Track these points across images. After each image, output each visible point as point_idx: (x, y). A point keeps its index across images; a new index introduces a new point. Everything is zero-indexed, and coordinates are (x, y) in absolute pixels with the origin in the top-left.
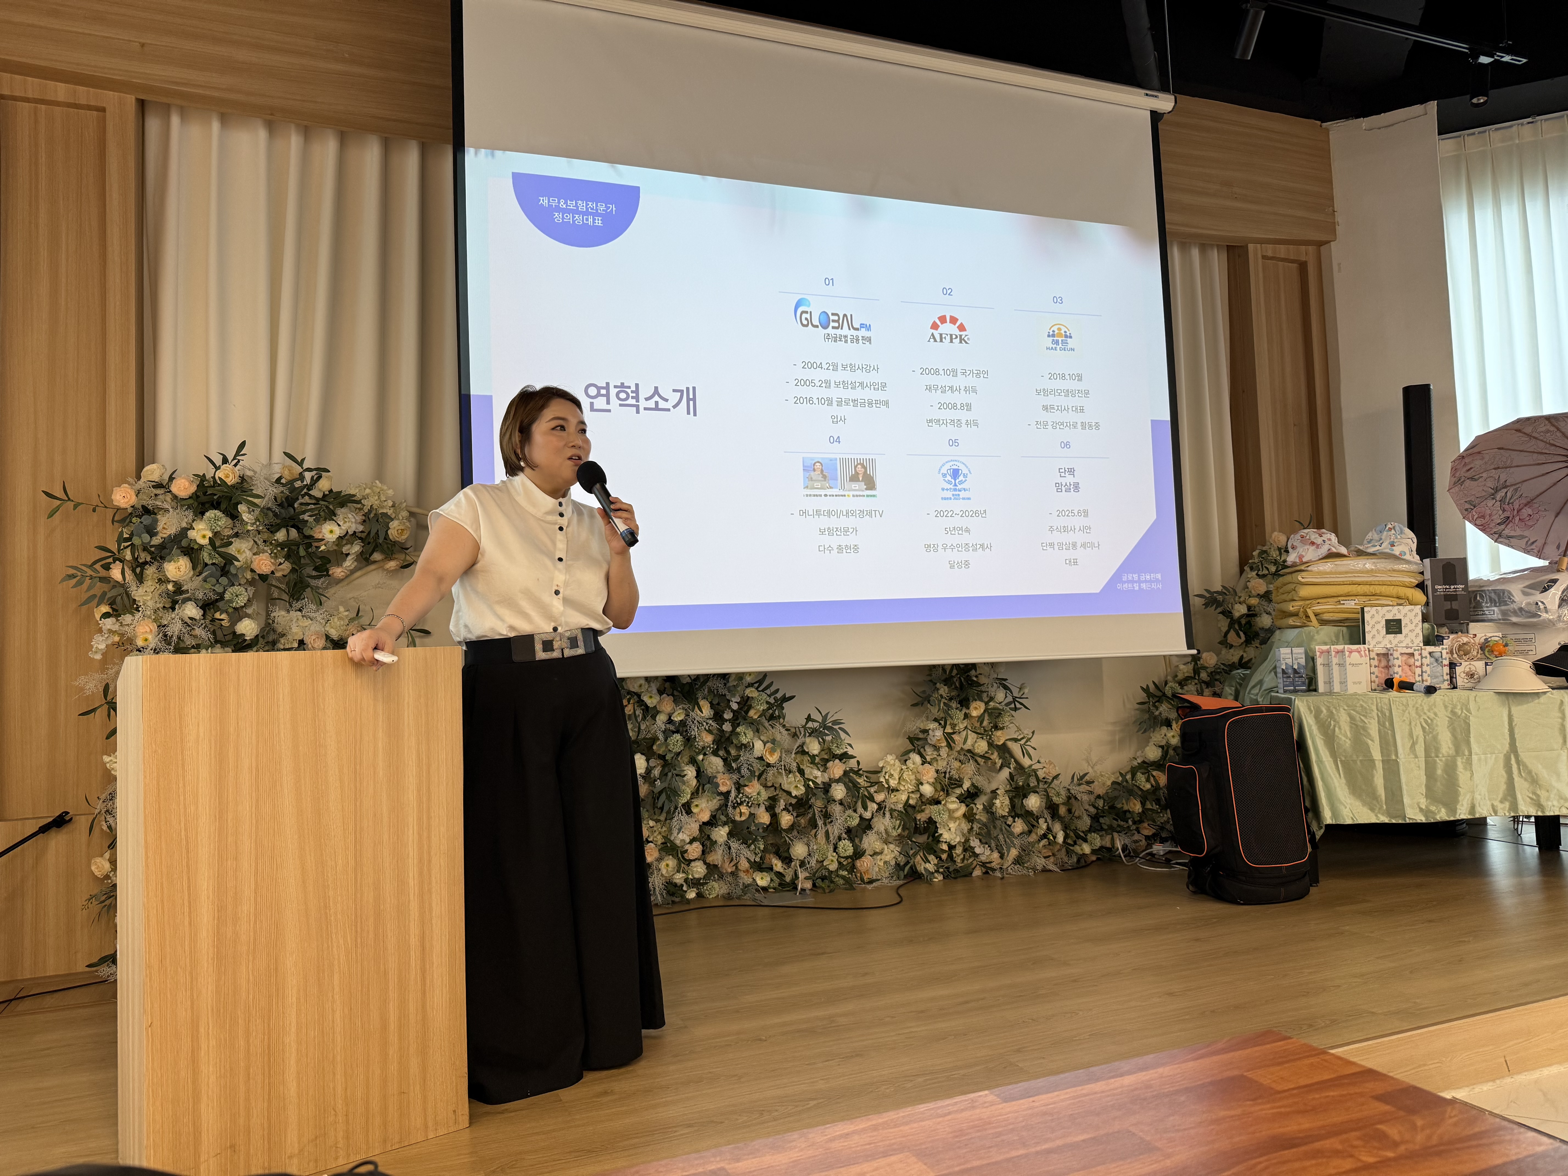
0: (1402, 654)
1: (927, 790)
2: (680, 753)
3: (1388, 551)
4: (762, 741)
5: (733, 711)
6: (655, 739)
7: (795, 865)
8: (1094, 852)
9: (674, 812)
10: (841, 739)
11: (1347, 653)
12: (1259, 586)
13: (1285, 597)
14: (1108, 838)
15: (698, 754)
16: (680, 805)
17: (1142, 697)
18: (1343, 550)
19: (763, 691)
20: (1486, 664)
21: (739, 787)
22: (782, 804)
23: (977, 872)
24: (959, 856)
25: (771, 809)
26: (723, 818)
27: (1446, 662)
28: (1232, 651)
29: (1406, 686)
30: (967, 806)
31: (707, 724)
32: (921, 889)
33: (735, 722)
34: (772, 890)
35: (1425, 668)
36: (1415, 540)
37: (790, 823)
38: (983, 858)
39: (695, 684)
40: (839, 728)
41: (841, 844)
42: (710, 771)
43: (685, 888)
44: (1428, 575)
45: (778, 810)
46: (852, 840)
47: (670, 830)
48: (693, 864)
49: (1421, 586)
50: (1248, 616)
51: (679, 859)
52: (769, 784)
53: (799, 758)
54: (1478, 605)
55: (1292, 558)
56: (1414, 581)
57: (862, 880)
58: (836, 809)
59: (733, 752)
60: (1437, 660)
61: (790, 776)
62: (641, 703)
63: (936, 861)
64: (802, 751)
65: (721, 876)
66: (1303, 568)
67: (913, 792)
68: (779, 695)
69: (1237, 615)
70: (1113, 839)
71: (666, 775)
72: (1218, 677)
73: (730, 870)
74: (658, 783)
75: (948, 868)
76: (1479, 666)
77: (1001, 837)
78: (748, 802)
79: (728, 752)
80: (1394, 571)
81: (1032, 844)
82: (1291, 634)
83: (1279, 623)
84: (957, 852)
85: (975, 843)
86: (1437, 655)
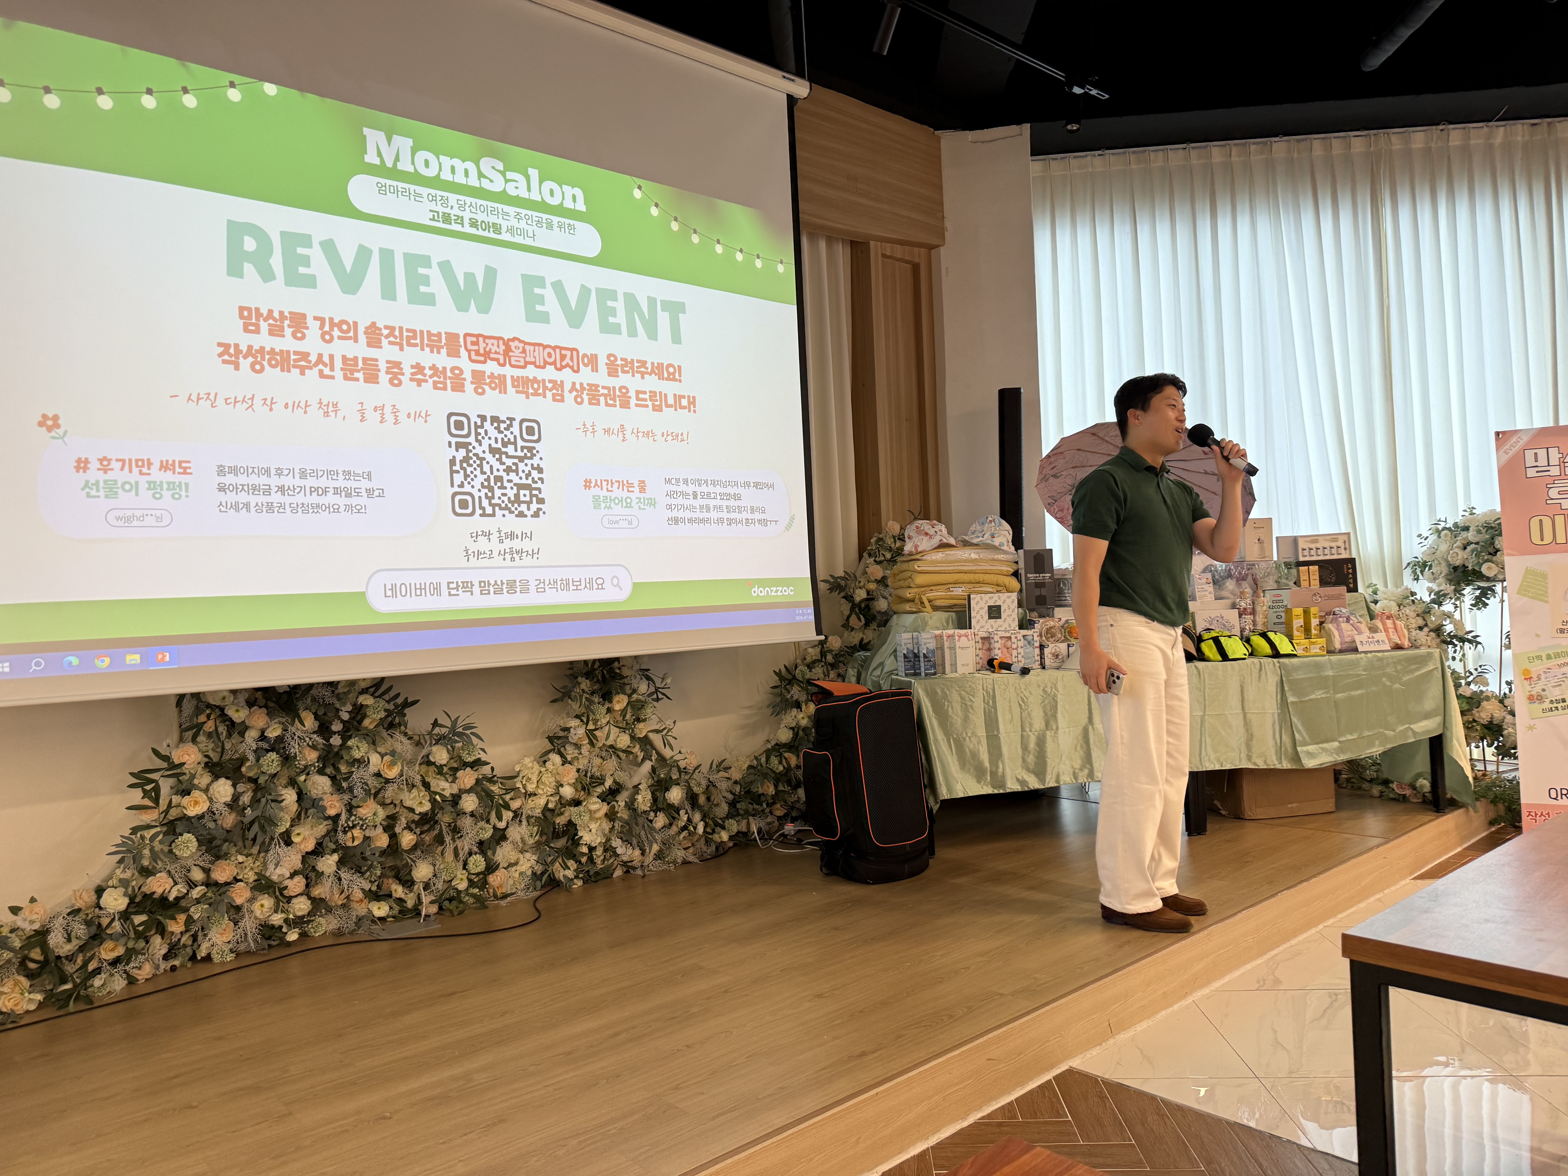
0: (1001, 637)
1: (568, 792)
2: (276, 774)
3: (989, 542)
4: (379, 753)
5: (343, 722)
6: (243, 760)
7: (418, 888)
8: (731, 838)
9: (270, 844)
10: (473, 744)
11: (957, 638)
12: (877, 572)
13: (901, 583)
14: (744, 822)
15: (299, 774)
16: (277, 834)
17: (775, 680)
18: (952, 541)
19: (380, 696)
20: (1069, 646)
21: (350, 808)
22: (403, 822)
23: (618, 873)
24: (599, 857)
25: (389, 828)
26: (332, 846)
27: (1037, 644)
28: (853, 633)
29: (1006, 666)
30: (608, 804)
31: (310, 739)
32: (559, 898)
33: (345, 735)
34: (391, 919)
35: (1020, 650)
36: (1011, 532)
37: (413, 843)
38: (625, 859)
39: (296, 693)
40: (471, 733)
41: (472, 860)
42: (314, 793)
43: (284, 930)
44: (1021, 565)
45: (398, 830)
46: (483, 853)
47: (265, 864)
48: (294, 901)
49: (1016, 574)
50: (867, 600)
51: (276, 897)
52: (388, 801)
53: (424, 768)
54: (1061, 593)
55: (908, 547)
56: (1010, 569)
57: (495, 896)
58: (466, 822)
59: (343, 768)
60: (1029, 643)
61: (413, 791)
62: (224, 717)
63: (575, 866)
64: (428, 763)
65: (329, 910)
66: (918, 557)
67: (552, 795)
68: (399, 701)
69: (858, 599)
70: (748, 824)
71: (259, 801)
72: (842, 659)
73: (340, 903)
74: (248, 811)
75: (588, 871)
76: (1063, 646)
77: (643, 833)
78: (362, 825)
79: (337, 769)
80: (994, 560)
81: (673, 837)
82: (908, 619)
83: (895, 608)
84: (598, 853)
85: (616, 843)
86: (1030, 638)
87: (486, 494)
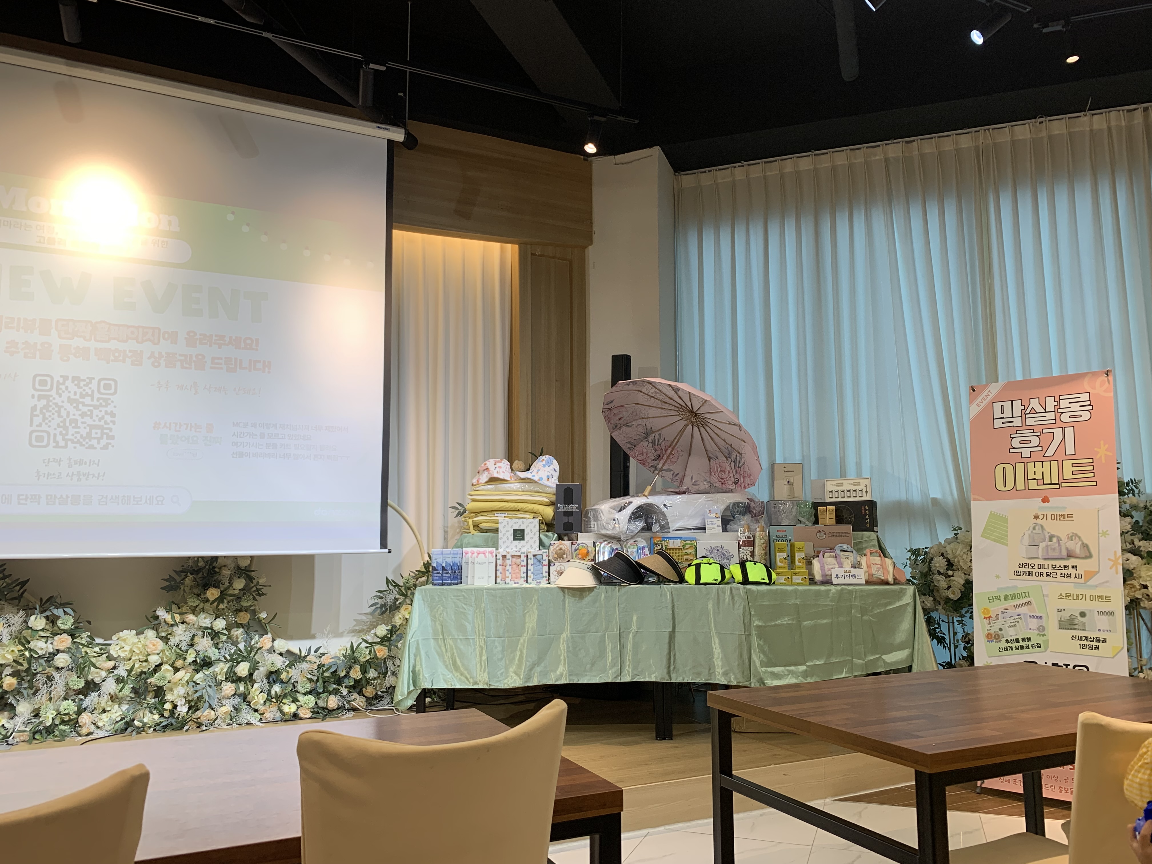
0: (512, 556)
1: (154, 659)
22: (9, 670)
27: (546, 563)
35: (530, 567)
37: (14, 686)
45: (4, 675)
53: (29, 631)
60: (539, 561)
64: (28, 627)
67: (143, 661)
86: (540, 557)
87: (61, 432)
